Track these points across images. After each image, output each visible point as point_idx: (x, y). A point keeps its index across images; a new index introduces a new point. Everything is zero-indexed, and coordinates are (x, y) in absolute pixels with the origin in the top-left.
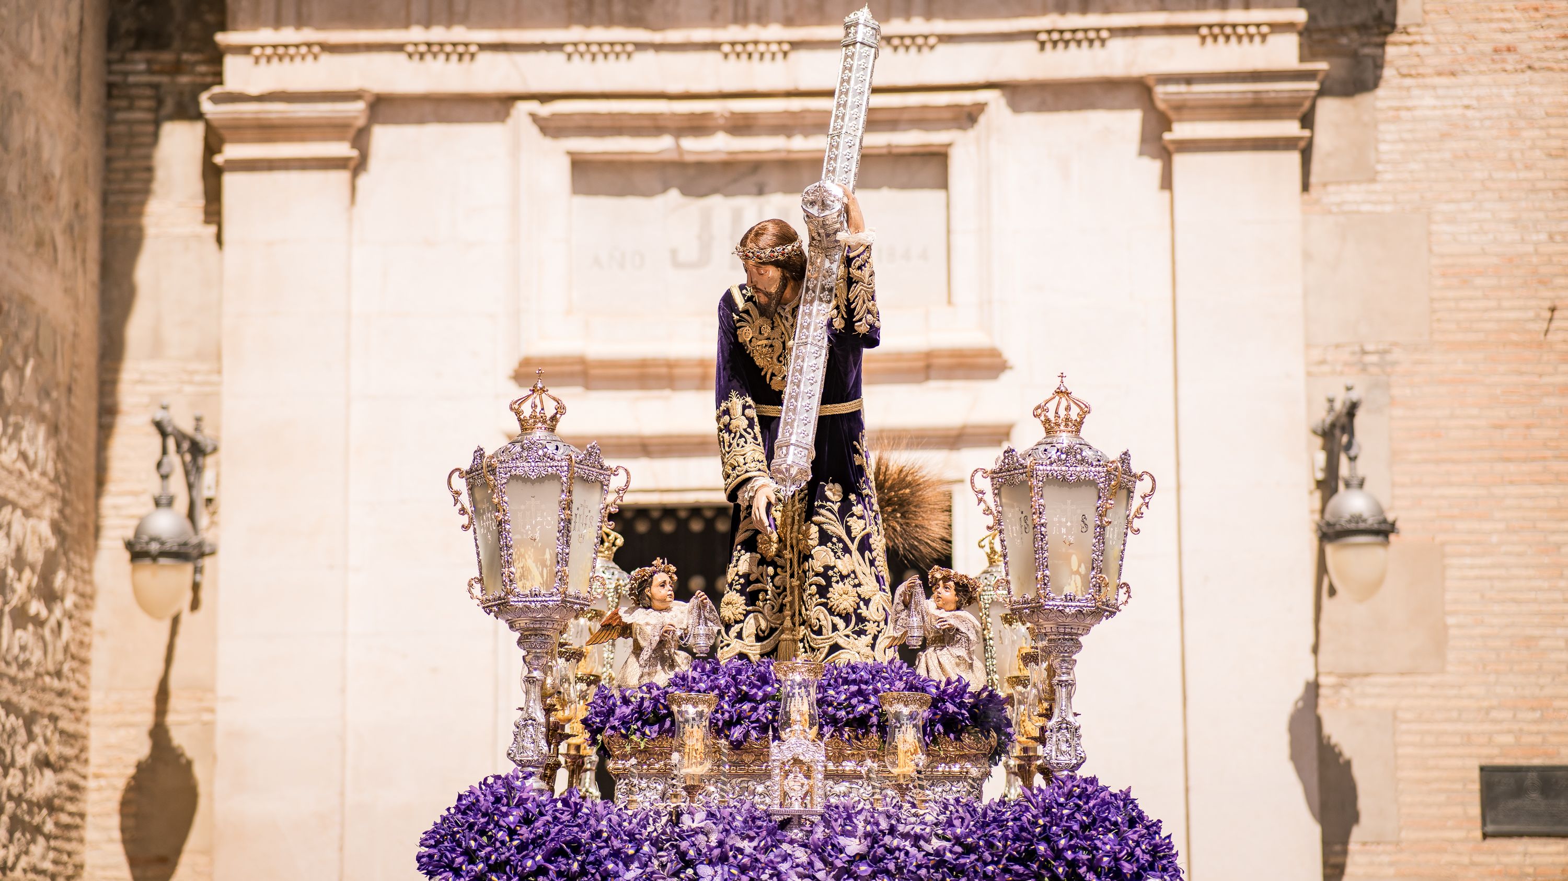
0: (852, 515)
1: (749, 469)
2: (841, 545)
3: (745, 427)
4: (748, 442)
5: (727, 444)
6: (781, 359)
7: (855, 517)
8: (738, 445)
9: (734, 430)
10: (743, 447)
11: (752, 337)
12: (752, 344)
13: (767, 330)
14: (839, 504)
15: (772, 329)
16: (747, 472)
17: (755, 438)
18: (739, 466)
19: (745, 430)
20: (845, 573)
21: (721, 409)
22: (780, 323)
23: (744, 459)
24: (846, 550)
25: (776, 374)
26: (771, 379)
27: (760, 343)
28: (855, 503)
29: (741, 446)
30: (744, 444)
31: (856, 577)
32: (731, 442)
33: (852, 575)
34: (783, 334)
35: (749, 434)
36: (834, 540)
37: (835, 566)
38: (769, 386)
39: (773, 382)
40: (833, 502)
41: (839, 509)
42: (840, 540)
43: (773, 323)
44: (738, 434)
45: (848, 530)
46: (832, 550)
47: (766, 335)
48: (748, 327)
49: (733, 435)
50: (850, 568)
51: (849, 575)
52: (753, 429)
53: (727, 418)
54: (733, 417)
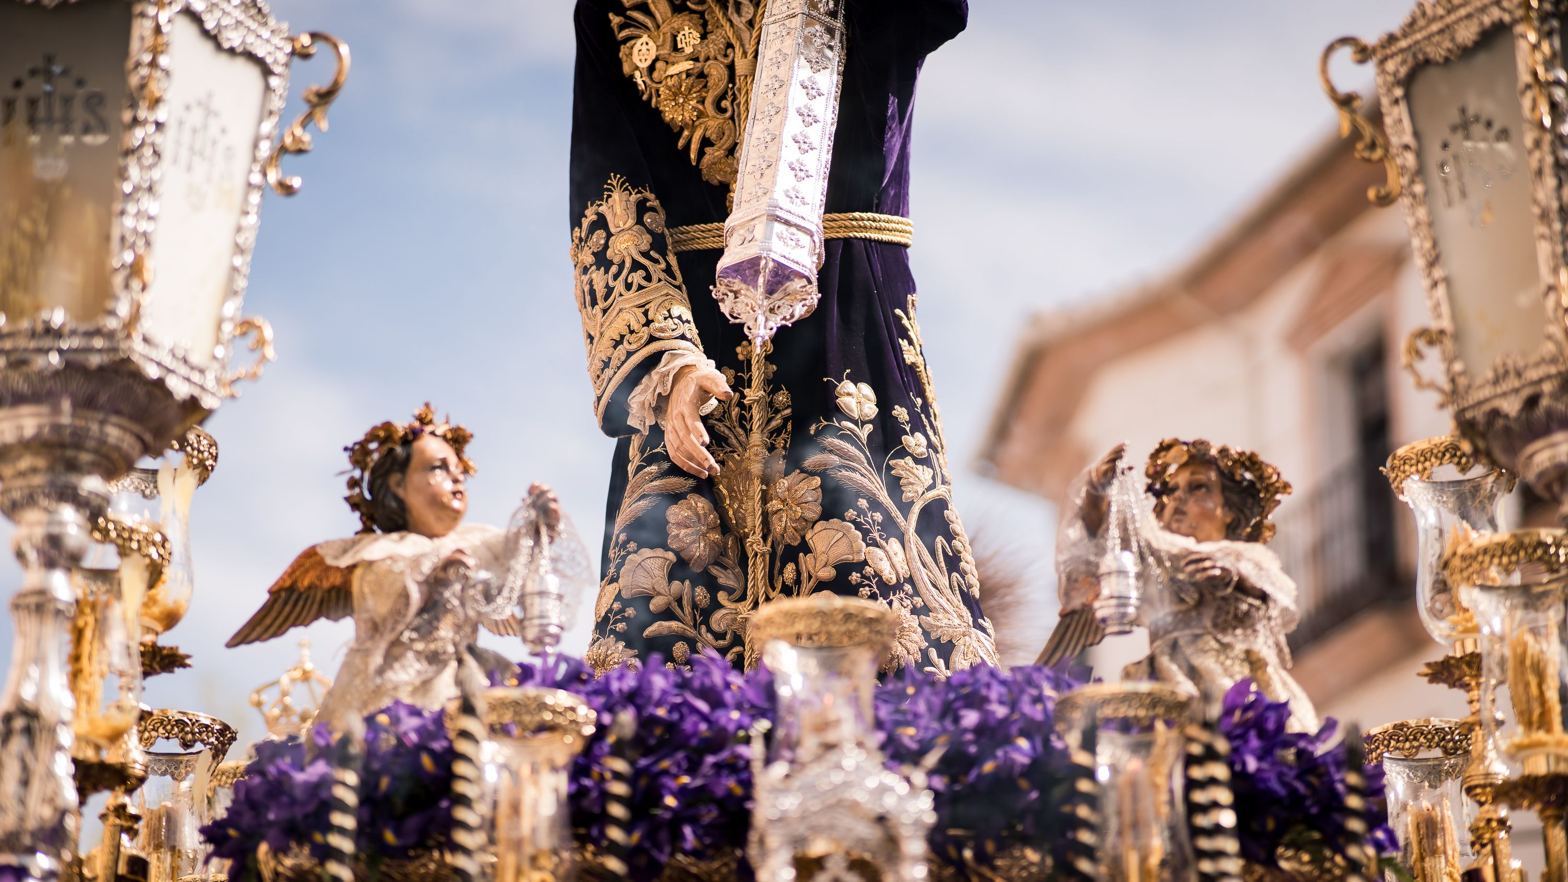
0: (903, 453)
1: (658, 335)
2: (878, 517)
3: (645, 247)
4: (655, 278)
5: (600, 291)
6: (725, 104)
7: (909, 460)
8: (628, 286)
9: (616, 260)
10: (641, 287)
11: (656, 60)
12: (655, 75)
13: (689, 38)
14: (869, 428)
15: (704, 37)
16: (652, 339)
17: (668, 271)
18: (632, 332)
19: (645, 255)
20: (889, 575)
21: (585, 223)
22: (723, 21)
23: (646, 313)
24: (890, 528)
25: (713, 137)
26: (701, 154)
27: (673, 70)
28: (908, 429)
29: (634, 287)
30: (644, 283)
31: (917, 593)
32: (611, 284)
33: (908, 587)
34: (730, 45)
35: (656, 261)
36: (863, 503)
37: (865, 563)
38: (697, 170)
39: (706, 159)
40: (855, 422)
41: (869, 436)
42: (875, 504)
43: (705, 25)
44: (628, 264)
45: (895, 485)
46: (858, 526)
47: (689, 50)
48: (645, 38)
49: (614, 269)
50: (903, 571)
51: (898, 587)
52: (664, 255)
53: (600, 236)
54: (613, 230)
